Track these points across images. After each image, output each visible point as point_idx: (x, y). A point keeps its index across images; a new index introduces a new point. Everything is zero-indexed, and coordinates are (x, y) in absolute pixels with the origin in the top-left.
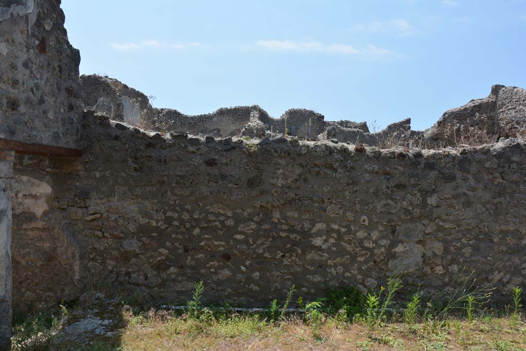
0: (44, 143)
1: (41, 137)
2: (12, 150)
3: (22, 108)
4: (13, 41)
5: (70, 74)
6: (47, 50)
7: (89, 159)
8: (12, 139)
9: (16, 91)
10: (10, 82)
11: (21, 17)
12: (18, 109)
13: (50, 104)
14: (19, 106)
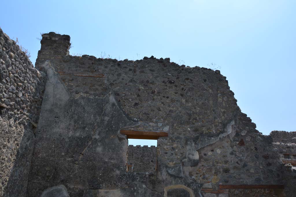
0: (248, 184)
1: (246, 181)
2: (227, 189)
3: (232, 171)
4: (223, 147)
5: (264, 149)
6: (245, 143)
7: (287, 190)
8: (226, 184)
9: (227, 165)
10: (223, 162)
11: (225, 137)
12: (230, 172)
13: (251, 166)
14: (230, 170)
